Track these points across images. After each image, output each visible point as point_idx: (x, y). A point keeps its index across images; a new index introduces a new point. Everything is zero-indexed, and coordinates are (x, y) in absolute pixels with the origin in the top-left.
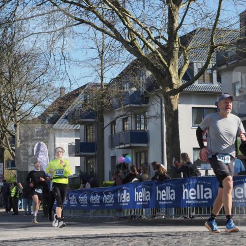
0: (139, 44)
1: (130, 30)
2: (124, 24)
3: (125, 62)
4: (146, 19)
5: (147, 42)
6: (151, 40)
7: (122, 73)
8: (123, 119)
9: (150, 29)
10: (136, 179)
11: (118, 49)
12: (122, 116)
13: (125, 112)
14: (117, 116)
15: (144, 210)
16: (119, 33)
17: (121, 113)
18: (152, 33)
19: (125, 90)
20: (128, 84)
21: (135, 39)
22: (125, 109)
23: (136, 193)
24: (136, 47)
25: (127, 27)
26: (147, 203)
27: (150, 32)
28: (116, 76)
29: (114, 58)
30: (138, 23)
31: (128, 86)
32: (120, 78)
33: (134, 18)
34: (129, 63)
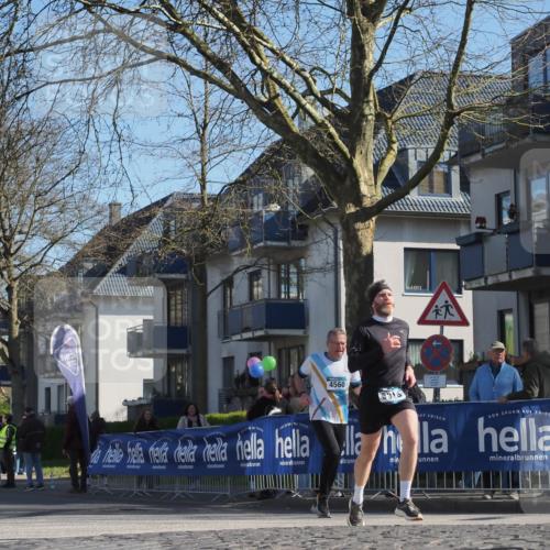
0: (286, 105)
1: (266, 74)
2: (253, 61)
3: (254, 148)
4: (303, 50)
5: (304, 102)
6: (312, 97)
7: (248, 171)
8: (251, 275)
9: (310, 73)
10: (277, 410)
11: (238, 118)
12: (248, 267)
13: (255, 259)
14: (235, 268)
15: (297, 477)
16: (241, 82)
17: (246, 260)
18: (315, 81)
20: (261, 195)
21: (278, 95)
22: (254, 253)
23: (279, 440)
24: (279, 113)
25: (259, 67)
26: (302, 463)
27: (311, 79)
28: (234, 177)
29: (231, 137)
30: (284, 60)
31: (261, 201)
32: (243, 182)
33: (275, 47)
34: (263, 150)
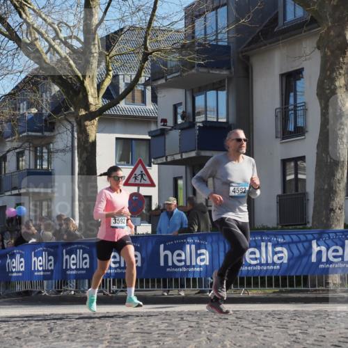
0: (42, 45)
1: (29, 25)
2: (21, 16)
3: (21, 72)
4: (53, 11)
5: (53, 43)
6: (59, 41)
7: (17, 87)
8: (18, 153)
9: (58, 25)
10: (33, 240)
11: (11, 53)
12: (16, 148)
13: (21, 144)
14: (8, 149)
15: (45, 282)
16: (13, 30)
17: (15, 144)
18: (61, 31)
19: (21, 112)
20: (25, 103)
21: (36, 39)
22: (20, 139)
23: (34, 259)
24: (37, 51)
25: (25, 21)
26: (49, 273)
27: (58, 29)
28: (8, 91)
29: (6, 65)
30: (41, 16)
31: (25, 106)
32: (14, 94)
33: (35, 8)
34: (26, 74)
